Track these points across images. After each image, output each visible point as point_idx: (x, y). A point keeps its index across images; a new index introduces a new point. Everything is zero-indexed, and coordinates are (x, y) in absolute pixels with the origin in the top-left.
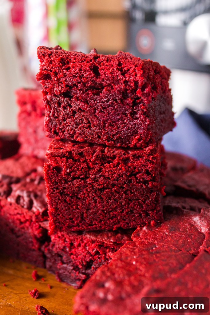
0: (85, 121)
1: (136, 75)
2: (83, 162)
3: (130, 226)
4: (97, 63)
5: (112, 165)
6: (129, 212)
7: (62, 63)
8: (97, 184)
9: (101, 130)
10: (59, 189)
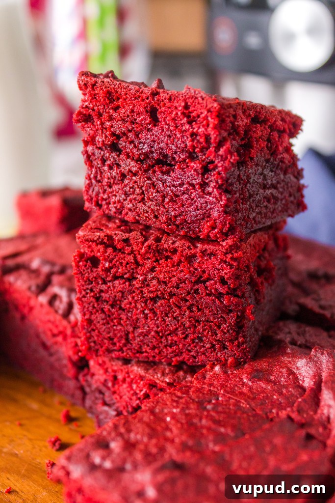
0: (137, 190)
1: (208, 125)
2: (129, 254)
3: (198, 362)
4: (155, 103)
5: (171, 263)
6: (196, 338)
7: (109, 99)
8: (148, 290)
9: (159, 207)
10: (94, 292)
